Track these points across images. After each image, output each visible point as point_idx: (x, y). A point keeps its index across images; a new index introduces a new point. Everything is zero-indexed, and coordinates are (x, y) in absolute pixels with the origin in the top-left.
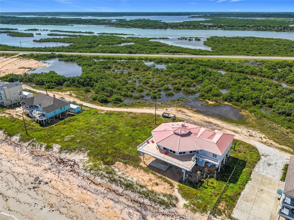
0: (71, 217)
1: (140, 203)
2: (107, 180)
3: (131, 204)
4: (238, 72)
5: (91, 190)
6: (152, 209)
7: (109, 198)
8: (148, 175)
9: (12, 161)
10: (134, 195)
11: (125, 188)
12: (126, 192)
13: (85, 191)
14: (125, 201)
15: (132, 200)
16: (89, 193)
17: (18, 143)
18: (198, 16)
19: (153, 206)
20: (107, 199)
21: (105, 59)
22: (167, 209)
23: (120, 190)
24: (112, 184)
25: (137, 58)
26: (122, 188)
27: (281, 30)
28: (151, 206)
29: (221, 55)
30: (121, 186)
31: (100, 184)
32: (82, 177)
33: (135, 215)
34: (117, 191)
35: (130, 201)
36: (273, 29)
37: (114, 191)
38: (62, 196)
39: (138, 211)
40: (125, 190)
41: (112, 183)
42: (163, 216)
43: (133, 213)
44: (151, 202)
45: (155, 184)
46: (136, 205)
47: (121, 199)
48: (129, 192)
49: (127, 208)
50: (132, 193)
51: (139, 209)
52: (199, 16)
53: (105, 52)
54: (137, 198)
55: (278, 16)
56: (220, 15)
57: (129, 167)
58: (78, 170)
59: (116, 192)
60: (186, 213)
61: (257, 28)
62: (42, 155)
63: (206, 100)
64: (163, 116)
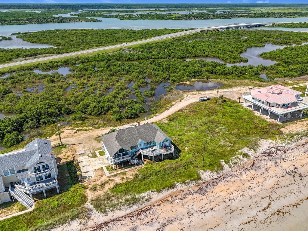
58: (285, 148)
63: (180, 83)
64: (202, 101)
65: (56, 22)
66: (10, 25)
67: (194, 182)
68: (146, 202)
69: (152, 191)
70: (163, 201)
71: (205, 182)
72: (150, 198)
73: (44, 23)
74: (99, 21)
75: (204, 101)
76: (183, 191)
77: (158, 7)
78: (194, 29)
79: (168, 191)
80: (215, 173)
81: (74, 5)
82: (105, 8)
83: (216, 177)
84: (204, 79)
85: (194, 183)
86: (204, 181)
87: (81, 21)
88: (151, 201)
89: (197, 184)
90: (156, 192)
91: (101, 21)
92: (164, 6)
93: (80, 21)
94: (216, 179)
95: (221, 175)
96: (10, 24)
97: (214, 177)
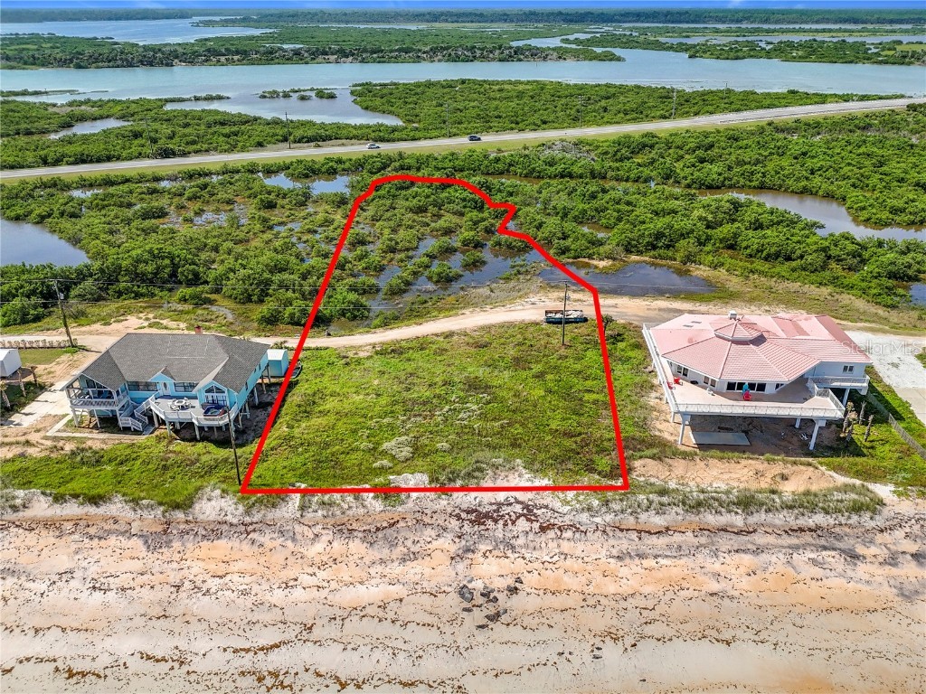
0: (700, 635)
1: (810, 530)
2: (680, 510)
3: (794, 541)
4: (555, 176)
5: (661, 552)
6: (847, 530)
7: (730, 552)
8: (739, 466)
9: (296, 580)
10: (780, 519)
11: (743, 511)
12: (753, 519)
13: (650, 563)
14: (771, 539)
15: (786, 532)
16: (662, 561)
17: (248, 520)
18: (222, 21)
19: (843, 522)
20: (726, 555)
21: (91, 186)
22: (877, 517)
23: (738, 520)
24: (701, 516)
25: (218, 168)
26: (737, 513)
27: (511, 56)
28: (841, 525)
29: (454, 135)
30: (730, 512)
31: (668, 529)
32: (599, 533)
33: (831, 559)
34: (732, 526)
35: (785, 536)
36: (491, 55)
37: (722, 530)
38: (604, 601)
39: (825, 548)
40: (748, 514)
41: (699, 512)
42: (885, 534)
43: (820, 557)
44: (834, 516)
45: (778, 479)
46: (807, 538)
47: (760, 539)
48: (760, 517)
49: (795, 555)
50: (771, 515)
51: (823, 542)
52: (226, 21)
53: (57, 162)
54: (794, 523)
55: (455, 18)
56: (293, 16)
57: (676, 464)
58: (561, 519)
59: (729, 529)
60: (918, 508)
61: (450, 55)
62: (392, 521)
63: (581, 259)
64: (549, 321)
65: (493, 59)
66: (379, 62)
67: (162, 508)
68: (9, 510)
69: (43, 493)
70: (48, 524)
71: (193, 521)
72: (24, 506)
73: (463, 61)
74: (619, 59)
75: (554, 323)
76: (116, 522)
77: (880, 21)
78: (902, 96)
79: (81, 507)
80: (241, 508)
81: (602, 14)
82: (693, 22)
83: (235, 521)
84: (675, 260)
85: (159, 512)
86: (190, 518)
87: (565, 59)
88: (20, 514)
89: (164, 516)
90: (50, 498)
91: (624, 60)
92: (906, 17)
93: (560, 58)
94: (231, 525)
95: (255, 520)
96: (382, 59)
97: (229, 518)
